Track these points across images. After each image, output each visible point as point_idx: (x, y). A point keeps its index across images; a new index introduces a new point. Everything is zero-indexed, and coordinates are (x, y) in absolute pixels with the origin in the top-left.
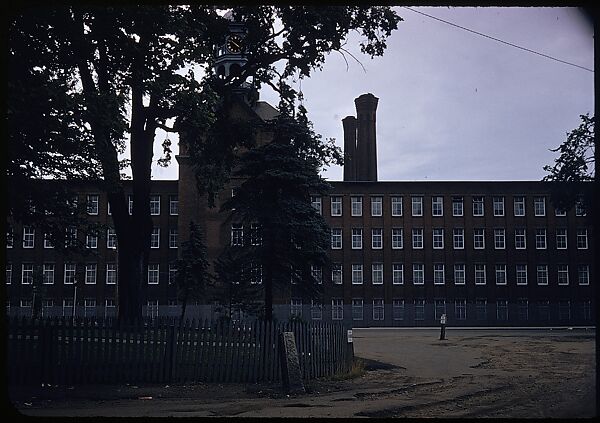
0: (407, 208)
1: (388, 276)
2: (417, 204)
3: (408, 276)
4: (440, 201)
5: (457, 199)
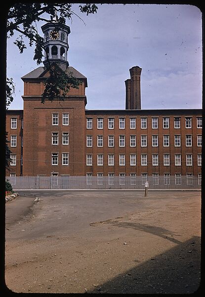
1: (138, 161)
5: (177, 119)
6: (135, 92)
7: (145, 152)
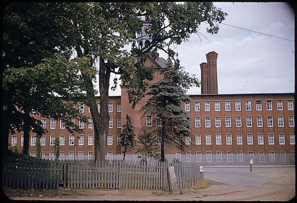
0: (233, 107)
1: (224, 140)
2: (238, 104)
3: (234, 140)
4: (249, 103)
5: (259, 102)
6: (212, 75)
7: (230, 132)
